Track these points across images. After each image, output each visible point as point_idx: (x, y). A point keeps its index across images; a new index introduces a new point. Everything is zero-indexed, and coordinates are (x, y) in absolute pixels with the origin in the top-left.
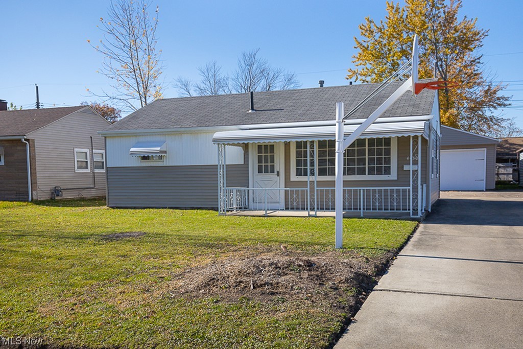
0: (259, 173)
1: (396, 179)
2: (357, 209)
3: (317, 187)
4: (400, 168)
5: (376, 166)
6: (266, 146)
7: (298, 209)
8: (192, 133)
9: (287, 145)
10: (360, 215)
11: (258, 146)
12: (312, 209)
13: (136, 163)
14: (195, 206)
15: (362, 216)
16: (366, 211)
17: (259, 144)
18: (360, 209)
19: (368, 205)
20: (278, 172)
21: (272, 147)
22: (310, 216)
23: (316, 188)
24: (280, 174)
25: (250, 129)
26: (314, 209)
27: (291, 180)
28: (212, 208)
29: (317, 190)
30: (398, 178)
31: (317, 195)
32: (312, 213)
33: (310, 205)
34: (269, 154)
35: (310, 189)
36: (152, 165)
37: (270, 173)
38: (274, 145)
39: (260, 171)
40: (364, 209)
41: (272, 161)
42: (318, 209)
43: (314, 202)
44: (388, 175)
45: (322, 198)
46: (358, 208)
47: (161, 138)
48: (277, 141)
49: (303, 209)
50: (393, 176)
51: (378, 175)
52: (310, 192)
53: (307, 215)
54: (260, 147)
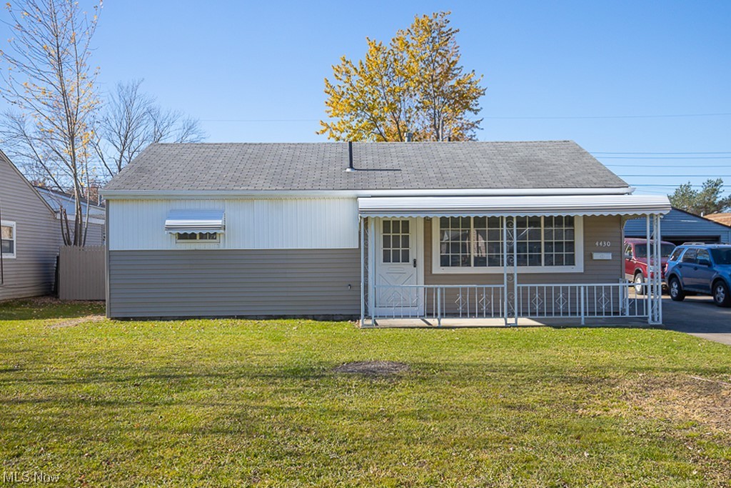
0: (384, 261)
1: (583, 271)
2: (575, 313)
3: (518, 283)
4: (588, 256)
5: (554, 253)
6: (396, 223)
7: (489, 315)
8: (270, 198)
9: (428, 222)
10: (580, 323)
11: (384, 221)
12: (511, 314)
13: (169, 244)
14: (274, 313)
15: (583, 323)
16: (588, 316)
17: (385, 219)
18: (580, 313)
19: (592, 307)
20: (415, 262)
21: (406, 223)
22: (508, 326)
23: (516, 286)
24: (417, 263)
25: (372, 197)
26: (513, 314)
27: (433, 273)
28: (303, 315)
29: (518, 288)
30: (585, 270)
31: (518, 294)
32: (511, 321)
33: (508, 308)
34: (401, 234)
35: (507, 285)
36: (198, 248)
37: (403, 262)
38: (408, 221)
39: (386, 259)
40: (585, 314)
41: (406, 244)
42: (519, 314)
43: (513, 304)
44: (573, 266)
45: (525, 299)
46: (577, 311)
47: (217, 205)
48: (414, 216)
49: (497, 315)
50: (579, 267)
51: (558, 267)
52: (508, 289)
53: (504, 325)
54: (386, 224)
